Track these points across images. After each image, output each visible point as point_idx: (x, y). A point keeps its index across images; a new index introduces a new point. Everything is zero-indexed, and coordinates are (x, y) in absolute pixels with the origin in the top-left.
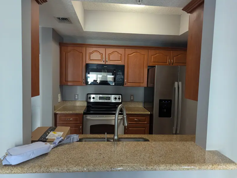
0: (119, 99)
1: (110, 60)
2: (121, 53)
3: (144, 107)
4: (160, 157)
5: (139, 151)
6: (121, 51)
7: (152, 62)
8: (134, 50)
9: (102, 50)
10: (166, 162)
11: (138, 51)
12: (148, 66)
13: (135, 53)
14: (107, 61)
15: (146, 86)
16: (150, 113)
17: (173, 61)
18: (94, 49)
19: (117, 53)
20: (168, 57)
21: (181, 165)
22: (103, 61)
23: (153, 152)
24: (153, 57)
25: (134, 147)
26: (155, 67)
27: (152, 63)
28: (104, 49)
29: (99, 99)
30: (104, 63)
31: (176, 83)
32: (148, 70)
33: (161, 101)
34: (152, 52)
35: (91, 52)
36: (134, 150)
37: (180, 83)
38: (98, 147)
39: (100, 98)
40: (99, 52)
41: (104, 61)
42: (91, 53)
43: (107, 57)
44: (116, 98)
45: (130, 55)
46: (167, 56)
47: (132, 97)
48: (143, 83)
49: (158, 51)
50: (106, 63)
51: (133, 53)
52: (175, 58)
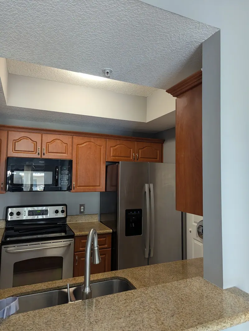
0: (63, 211)
1: (48, 152)
2: (66, 143)
3: (101, 222)
4: (172, 316)
5: (136, 312)
6: (67, 139)
7: (112, 155)
8: (86, 139)
9: (36, 137)
10: (186, 326)
11: (92, 140)
12: (106, 162)
13: (87, 143)
14: (44, 154)
15: (104, 190)
16: (111, 231)
17: (139, 155)
18: (23, 134)
19: (59, 141)
20: (132, 150)
21: (208, 326)
22: (37, 153)
23: (158, 308)
24: (113, 150)
25: (125, 305)
26: (119, 163)
27: (112, 157)
28: (40, 135)
29: (29, 215)
30: (39, 157)
31: (147, 186)
32: (107, 167)
33: (127, 211)
34: (111, 143)
35: (18, 138)
36: (127, 311)
37: (151, 185)
38: (63, 317)
39: (30, 213)
40: (31, 140)
41: (39, 154)
42: (16, 141)
43: (44, 147)
44: (57, 212)
45: (80, 146)
46: (131, 148)
47: (82, 207)
48: (99, 186)
49: (118, 142)
50: (43, 157)
51: (83, 143)
52: (140, 151)
